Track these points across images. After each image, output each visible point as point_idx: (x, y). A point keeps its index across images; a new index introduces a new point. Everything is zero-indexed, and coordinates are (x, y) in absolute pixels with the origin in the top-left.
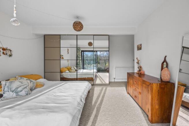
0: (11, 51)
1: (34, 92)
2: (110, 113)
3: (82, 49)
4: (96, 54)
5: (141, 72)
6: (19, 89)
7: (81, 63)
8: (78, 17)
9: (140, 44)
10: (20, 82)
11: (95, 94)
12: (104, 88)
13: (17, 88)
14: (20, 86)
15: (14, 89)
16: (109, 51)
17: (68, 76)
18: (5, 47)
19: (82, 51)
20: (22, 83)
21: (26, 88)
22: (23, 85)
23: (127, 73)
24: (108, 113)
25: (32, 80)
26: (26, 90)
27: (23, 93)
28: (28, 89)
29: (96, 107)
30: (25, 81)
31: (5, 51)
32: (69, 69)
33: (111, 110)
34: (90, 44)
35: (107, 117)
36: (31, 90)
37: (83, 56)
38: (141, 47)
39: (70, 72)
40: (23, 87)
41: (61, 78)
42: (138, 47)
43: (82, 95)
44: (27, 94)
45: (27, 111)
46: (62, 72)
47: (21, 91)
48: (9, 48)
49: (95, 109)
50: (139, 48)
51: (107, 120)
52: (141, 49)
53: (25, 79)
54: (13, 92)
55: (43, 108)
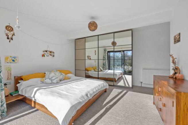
0: (54, 53)
1: (62, 82)
2: (118, 118)
3: (108, 50)
4: (123, 54)
5: (177, 76)
6: (53, 78)
7: (107, 64)
8: (93, 18)
9: (178, 33)
10: (55, 74)
11: (111, 95)
12: (125, 91)
13: (52, 77)
14: (54, 77)
15: (50, 78)
16: (132, 50)
17: (93, 75)
18: (51, 51)
19: (108, 52)
20: (55, 75)
21: (57, 78)
22: (56, 76)
23: (154, 76)
24: (115, 117)
25: (63, 74)
26: (57, 79)
27: (55, 81)
28: (58, 79)
29: (106, 107)
30: (58, 74)
31: (51, 53)
32: (95, 68)
33: (119, 115)
34: (114, 44)
35: (112, 121)
36: (60, 81)
37: (109, 57)
38: (180, 38)
39: (95, 71)
40: (55, 77)
41: (86, 76)
42: (175, 39)
43: (90, 91)
44: (57, 83)
45: (49, 92)
46: (88, 71)
47: (54, 80)
48: (53, 51)
49: (104, 109)
50: (177, 40)
51: (110, 123)
52: (179, 41)
53: (59, 72)
54: (50, 79)
55: (58, 93)
